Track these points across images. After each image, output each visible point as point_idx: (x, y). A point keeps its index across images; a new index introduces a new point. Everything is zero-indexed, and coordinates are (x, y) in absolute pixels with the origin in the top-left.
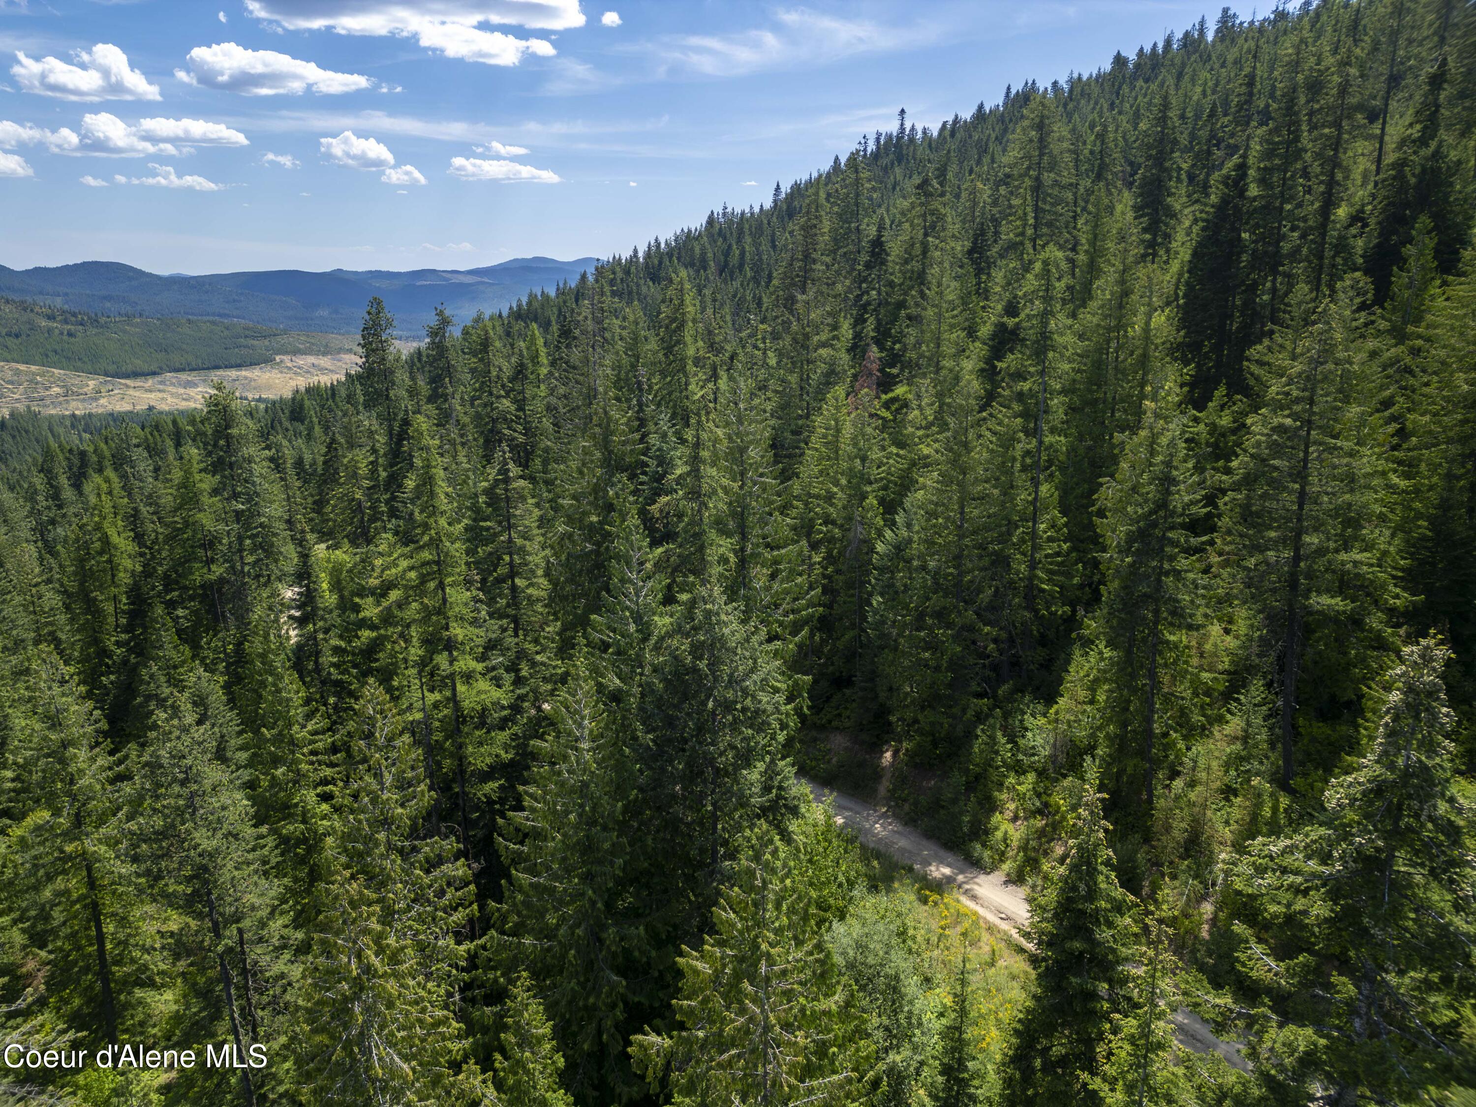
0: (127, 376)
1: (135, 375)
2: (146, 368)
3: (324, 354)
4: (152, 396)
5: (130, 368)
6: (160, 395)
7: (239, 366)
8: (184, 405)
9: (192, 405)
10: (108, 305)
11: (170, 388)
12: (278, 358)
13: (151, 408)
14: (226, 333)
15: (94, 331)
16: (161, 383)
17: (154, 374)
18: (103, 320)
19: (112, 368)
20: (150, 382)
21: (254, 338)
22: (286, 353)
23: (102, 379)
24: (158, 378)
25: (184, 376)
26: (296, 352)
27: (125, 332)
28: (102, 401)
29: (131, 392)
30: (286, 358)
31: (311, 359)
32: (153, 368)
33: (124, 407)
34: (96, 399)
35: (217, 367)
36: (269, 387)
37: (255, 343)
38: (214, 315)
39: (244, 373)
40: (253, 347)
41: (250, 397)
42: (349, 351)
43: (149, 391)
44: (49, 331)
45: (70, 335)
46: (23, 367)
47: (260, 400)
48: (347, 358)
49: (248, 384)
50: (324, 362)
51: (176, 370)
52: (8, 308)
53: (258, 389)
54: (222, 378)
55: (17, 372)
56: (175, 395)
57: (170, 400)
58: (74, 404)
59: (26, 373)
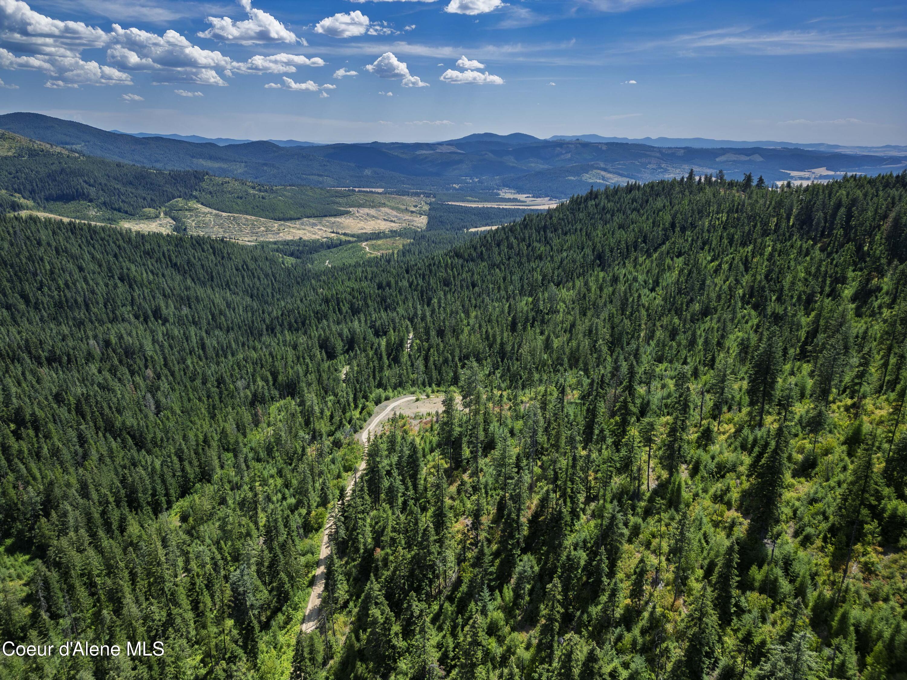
0: (288, 221)
1: (291, 219)
2: (295, 216)
3: (373, 207)
4: (300, 232)
5: (289, 216)
6: (303, 231)
7: (335, 216)
8: (314, 237)
9: (317, 237)
11: (307, 228)
12: (351, 209)
13: (301, 239)
14: (328, 194)
15: (272, 195)
16: (302, 224)
17: (299, 219)
18: (274, 188)
19: (281, 215)
20: (298, 224)
21: (340, 197)
22: (355, 207)
23: (279, 223)
24: (300, 221)
25: (312, 220)
26: (359, 206)
27: (284, 195)
28: (281, 235)
29: (291, 230)
30: (355, 209)
31: (366, 210)
32: (299, 216)
33: (289, 238)
34: (279, 234)
35: (326, 216)
36: (348, 227)
37: (340, 200)
39: (338, 219)
41: (340, 232)
42: (384, 205)
43: (299, 229)
44: (254, 195)
45: (263, 198)
46: (249, 217)
47: (345, 234)
48: (383, 209)
49: (339, 225)
50: (372, 212)
51: (308, 217)
52: (236, 183)
53: (343, 228)
54: (328, 221)
55: (247, 220)
56: (310, 232)
57: (308, 234)
58: (270, 236)
59: (251, 220)
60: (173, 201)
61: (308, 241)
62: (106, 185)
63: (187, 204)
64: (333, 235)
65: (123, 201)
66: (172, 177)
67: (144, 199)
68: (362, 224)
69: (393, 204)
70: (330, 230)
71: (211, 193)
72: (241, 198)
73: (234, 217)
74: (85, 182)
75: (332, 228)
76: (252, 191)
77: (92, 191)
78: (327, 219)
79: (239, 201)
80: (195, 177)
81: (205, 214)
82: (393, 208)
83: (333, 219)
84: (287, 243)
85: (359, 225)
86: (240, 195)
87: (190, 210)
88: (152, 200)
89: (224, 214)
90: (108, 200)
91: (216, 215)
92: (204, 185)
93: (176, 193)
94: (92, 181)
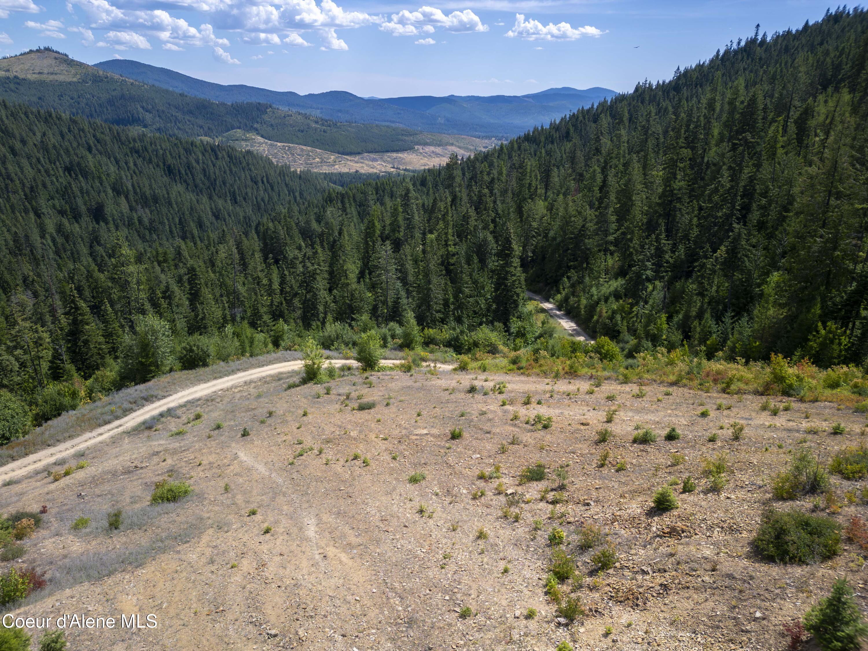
0: (347, 154)
1: (351, 154)
2: (356, 150)
3: (439, 145)
4: (358, 165)
5: (349, 150)
6: (361, 165)
7: (397, 151)
8: (371, 171)
9: (375, 171)
10: (340, 114)
11: (366, 162)
12: (416, 147)
13: (357, 171)
14: (393, 132)
15: (335, 130)
16: (362, 158)
17: (359, 153)
18: (339, 124)
19: (341, 150)
20: (357, 158)
21: (406, 135)
22: (420, 144)
23: (337, 155)
24: (361, 156)
25: (372, 155)
26: (426, 144)
27: (348, 131)
28: (337, 167)
29: (349, 163)
30: (420, 147)
31: (432, 148)
32: (359, 150)
33: (345, 170)
34: (334, 165)
35: (387, 151)
36: (410, 163)
37: (407, 138)
38: (388, 121)
39: (400, 155)
40: (404, 141)
41: (401, 168)
42: (452, 144)
43: (357, 162)
44: (316, 129)
45: (324, 131)
46: (304, 148)
47: (406, 170)
48: (450, 148)
49: (401, 161)
50: (438, 150)
51: (369, 152)
52: (299, 117)
53: (405, 164)
54: (389, 157)
55: (302, 150)
56: (368, 165)
57: (365, 168)
58: (324, 167)
59: (306, 151)
60: (232, 132)
61: (365, 174)
62: (163, 112)
63: (244, 135)
64: (392, 170)
65: (179, 128)
66: (234, 108)
67: (201, 127)
68: (425, 160)
69: (462, 145)
70: (391, 166)
71: (272, 125)
72: (302, 131)
73: (289, 147)
74: (143, 107)
75: (393, 164)
76: (314, 125)
77: (148, 117)
78: (389, 154)
79: (300, 134)
80: (258, 109)
81: (260, 144)
82: (460, 147)
83: (395, 155)
84: (341, 175)
85: (422, 161)
86: (302, 128)
87: (246, 140)
88: (209, 129)
89: (279, 144)
90: (162, 126)
91: (271, 145)
92: (266, 117)
93: (236, 124)
94: (150, 107)
